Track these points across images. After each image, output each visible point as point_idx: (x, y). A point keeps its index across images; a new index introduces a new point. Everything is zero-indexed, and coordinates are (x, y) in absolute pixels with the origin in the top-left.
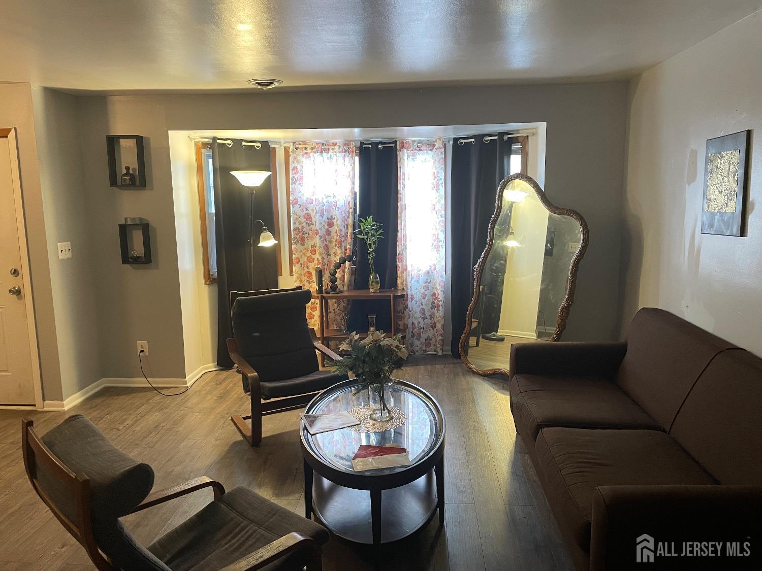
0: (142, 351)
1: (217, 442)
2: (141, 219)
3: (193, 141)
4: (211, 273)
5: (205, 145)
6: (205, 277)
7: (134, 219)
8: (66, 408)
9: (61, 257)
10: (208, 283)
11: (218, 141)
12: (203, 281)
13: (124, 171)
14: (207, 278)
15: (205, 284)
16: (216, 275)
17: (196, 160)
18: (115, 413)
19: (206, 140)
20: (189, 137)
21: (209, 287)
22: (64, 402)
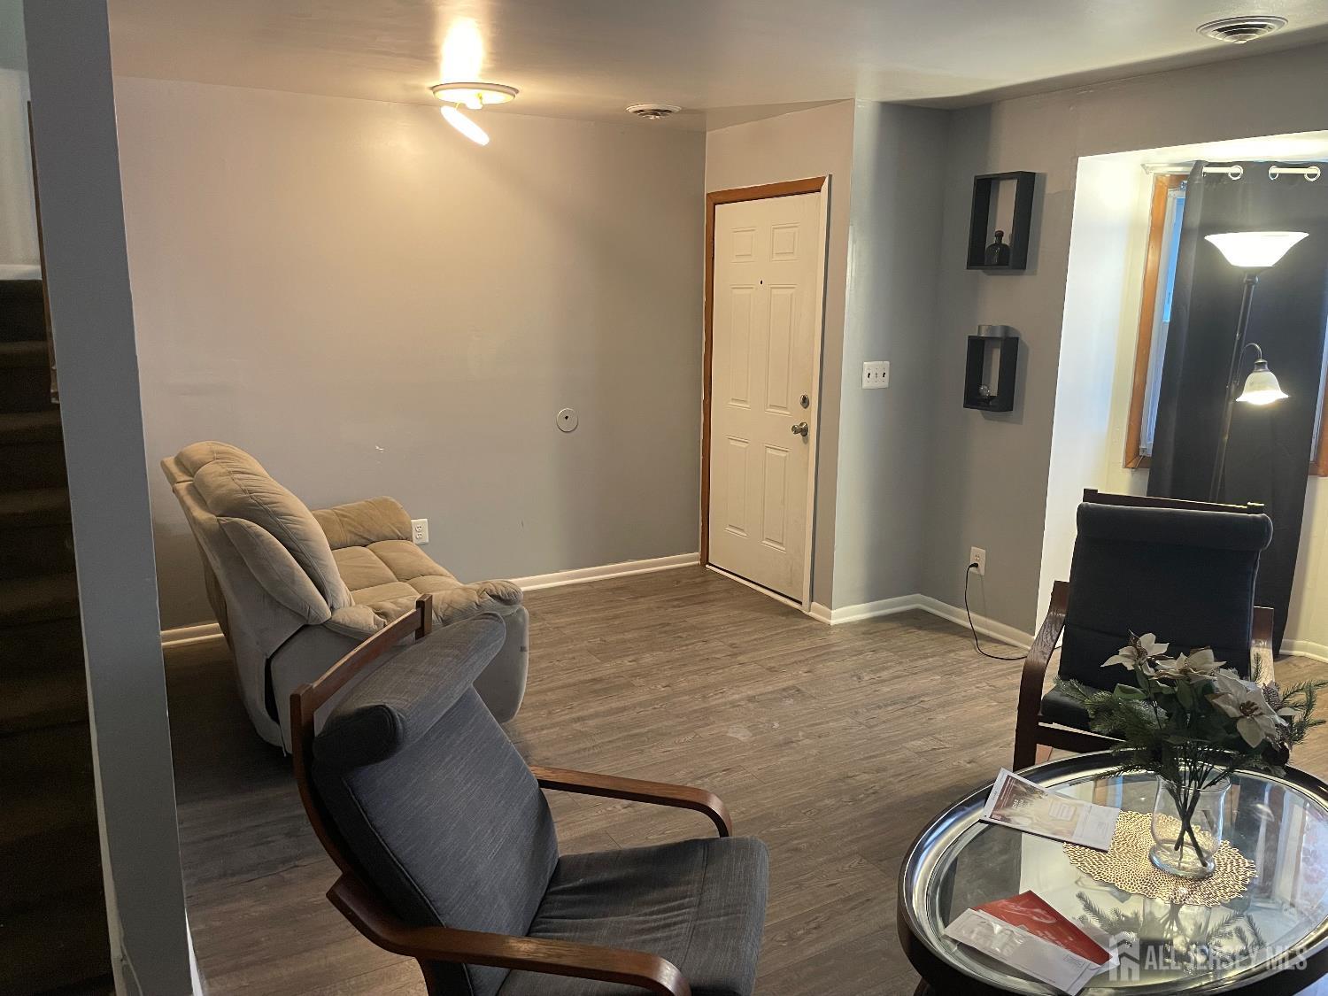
0: (976, 565)
1: (968, 765)
2: (1006, 329)
3: (1151, 175)
4: (1142, 447)
5: (1177, 180)
6: (1127, 452)
7: (992, 328)
8: (833, 622)
9: (865, 385)
10: (1131, 465)
11: (1206, 170)
12: (1121, 459)
13: (994, 240)
14: (1132, 455)
15: (1126, 467)
16: (1150, 453)
17: (1152, 213)
18: (885, 654)
19: (1179, 169)
20: (1143, 165)
21: (1133, 474)
22: (832, 612)
